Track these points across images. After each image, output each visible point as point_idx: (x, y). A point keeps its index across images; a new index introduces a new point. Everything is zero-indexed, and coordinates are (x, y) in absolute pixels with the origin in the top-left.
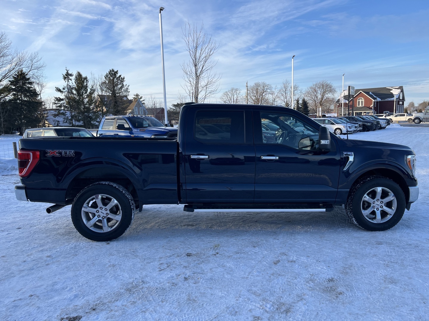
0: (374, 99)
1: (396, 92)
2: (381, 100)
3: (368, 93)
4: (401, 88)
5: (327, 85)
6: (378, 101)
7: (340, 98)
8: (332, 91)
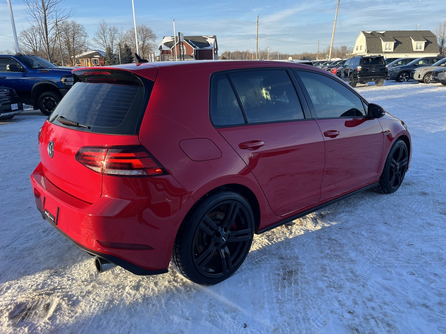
0: (194, 47)
1: (211, 41)
2: (199, 48)
3: (187, 41)
4: (214, 37)
5: (147, 30)
6: (197, 49)
7: (162, 45)
8: (153, 37)
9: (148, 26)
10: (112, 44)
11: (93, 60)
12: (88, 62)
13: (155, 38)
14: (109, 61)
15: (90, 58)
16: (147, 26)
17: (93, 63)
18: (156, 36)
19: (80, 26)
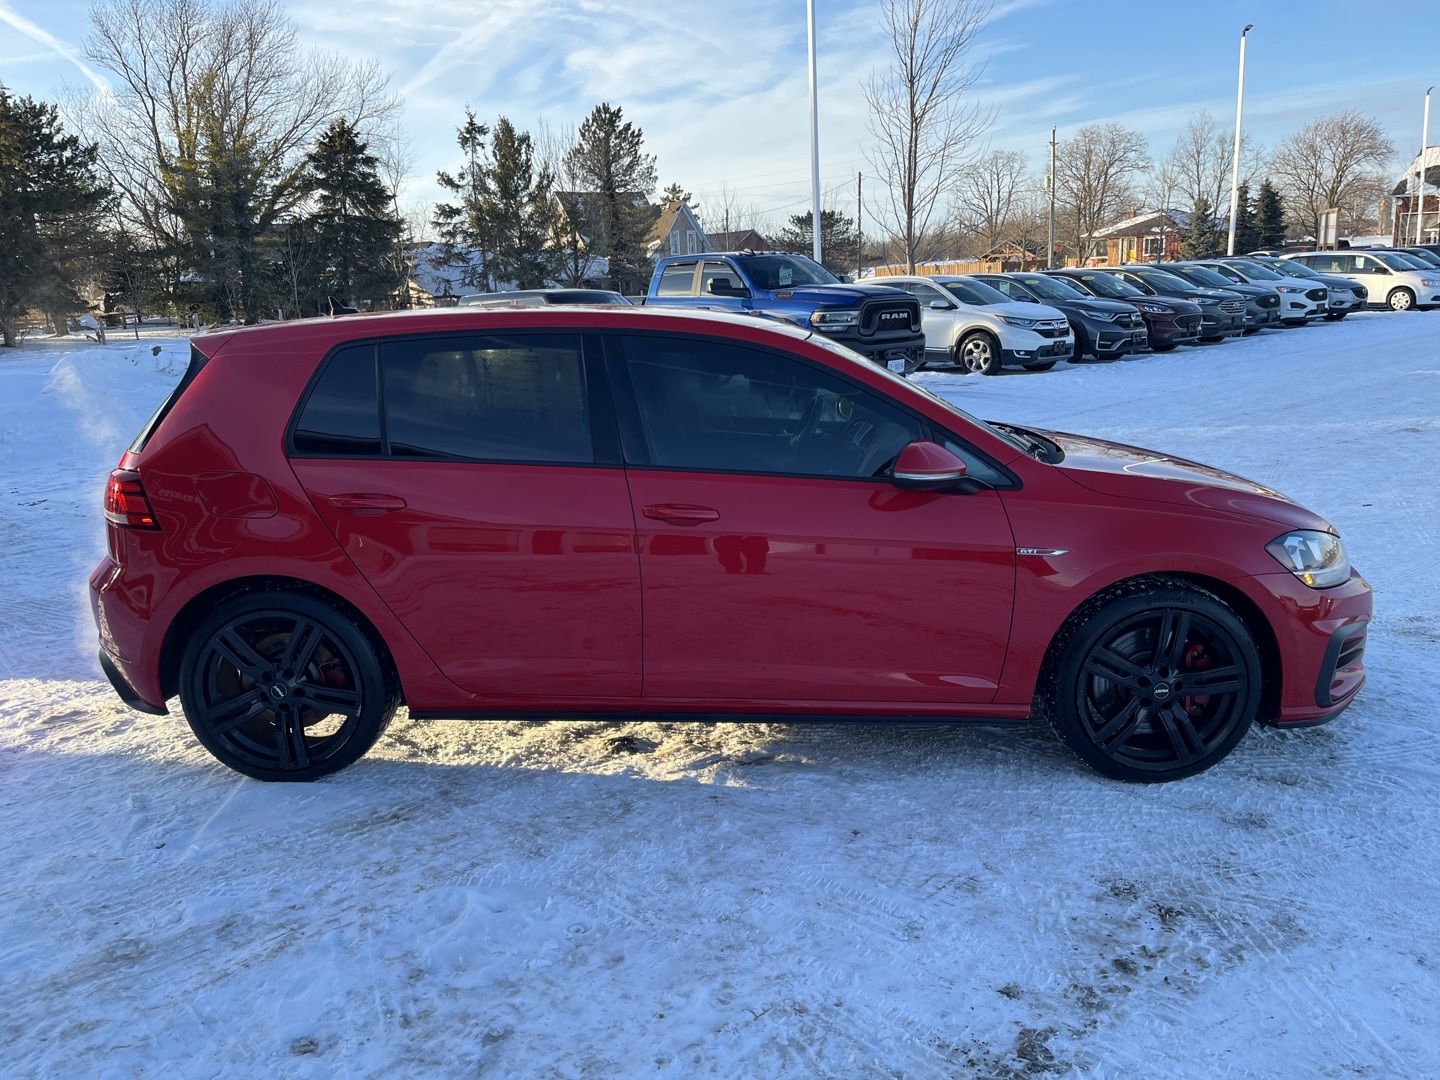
5: (1359, 130)
7: (1408, 177)
8: (1377, 150)
9: (1366, 118)
10: (1219, 187)
11: (1147, 240)
12: (1130, 248)
13: (1388, 155)
14: (1194, 243)
15: (1140, 236)
16: (1362, 116)
17: (1146, 253)
18: (1394, 147)
19: (1134, 138)
